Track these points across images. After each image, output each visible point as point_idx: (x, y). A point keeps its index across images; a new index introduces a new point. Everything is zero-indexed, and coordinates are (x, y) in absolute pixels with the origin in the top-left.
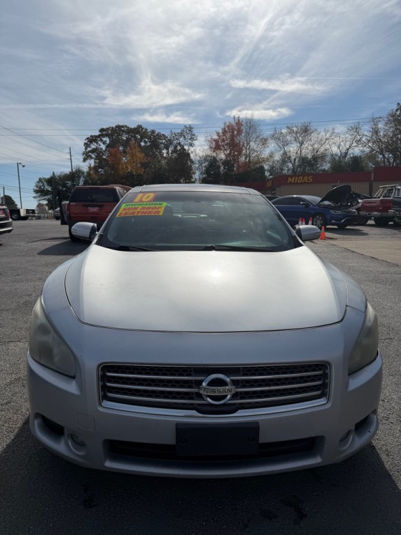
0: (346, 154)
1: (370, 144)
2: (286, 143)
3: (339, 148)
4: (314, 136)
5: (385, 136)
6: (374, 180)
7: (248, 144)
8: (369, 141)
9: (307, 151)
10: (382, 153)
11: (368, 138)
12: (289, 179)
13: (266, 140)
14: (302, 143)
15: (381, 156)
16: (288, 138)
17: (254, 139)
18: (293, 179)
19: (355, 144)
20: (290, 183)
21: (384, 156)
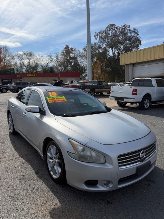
0: (47, 65)
1: (56, 63)
2: (23, 59)
3: (44, 62)
4: (34, 57)
5: (61, 60)
6: (60, 77)
7: (5, 57)
8: (55, 61)
9: (32, 63)
10: (60, 66)
11: (55, 60)
12: (28, 74)
13: (14, 56)
14: (30, 60)
15: (60, 67)
16: (24, 57)
17: (8, 56)
18: (29, 74)
19: (50, 62)
20: (28, 76)
21: (61, 67)
